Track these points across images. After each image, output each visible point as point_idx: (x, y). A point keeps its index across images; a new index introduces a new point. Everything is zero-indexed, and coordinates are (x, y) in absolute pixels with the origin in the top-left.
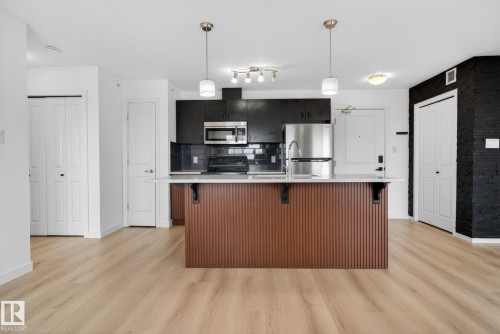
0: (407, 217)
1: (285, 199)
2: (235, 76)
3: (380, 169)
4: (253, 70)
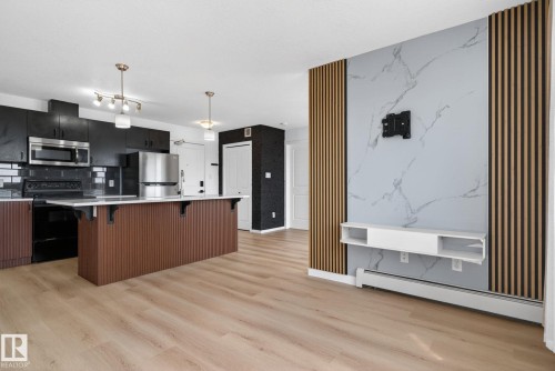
2: (100, 98)
3: (202, 191)
4: (117, 97)
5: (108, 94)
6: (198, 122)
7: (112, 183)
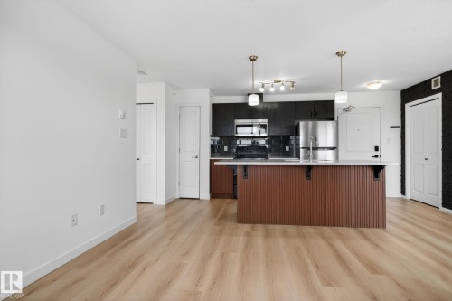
0: (400, 196)
1: (308, 176)
2: (263, 86)
3: (376, 156)
4: (276, 82)
5: (269, 82)
7: (287, 148)
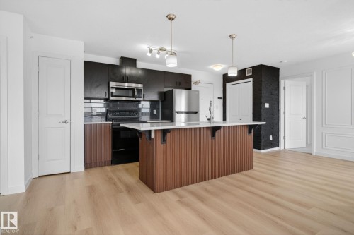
2: (151, 51)
4: (162, 49)
5: (156, 48)
6: (211, 67)
7: (155, 112)
